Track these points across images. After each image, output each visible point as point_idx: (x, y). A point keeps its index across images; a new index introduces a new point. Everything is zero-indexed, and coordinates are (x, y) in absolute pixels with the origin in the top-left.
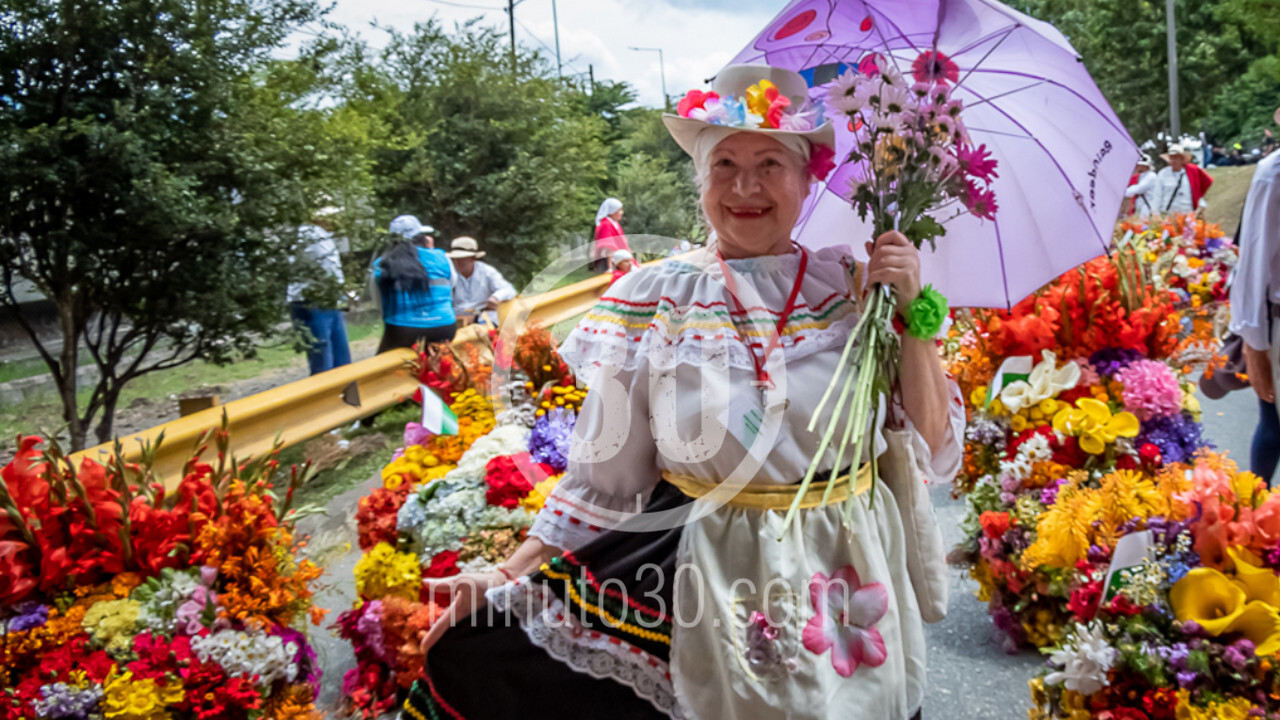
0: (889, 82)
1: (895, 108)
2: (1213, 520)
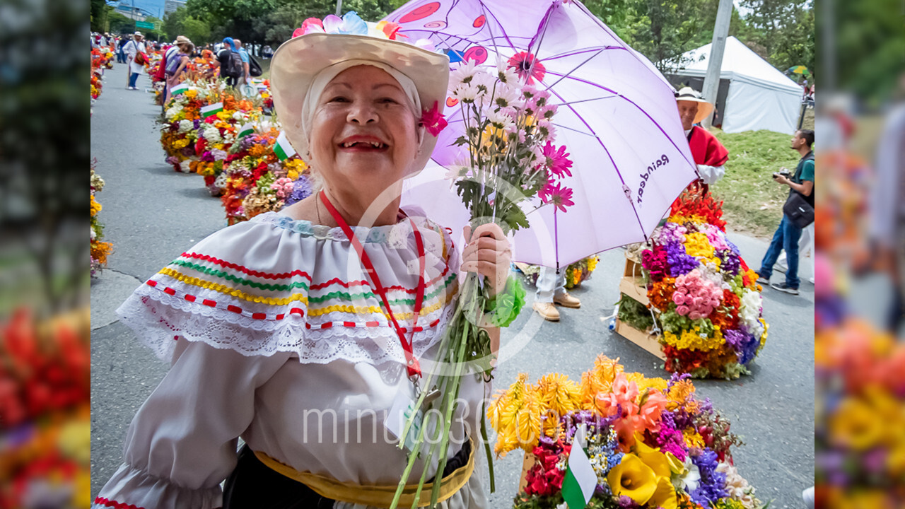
0: (504, 81)
2: (625, 415)
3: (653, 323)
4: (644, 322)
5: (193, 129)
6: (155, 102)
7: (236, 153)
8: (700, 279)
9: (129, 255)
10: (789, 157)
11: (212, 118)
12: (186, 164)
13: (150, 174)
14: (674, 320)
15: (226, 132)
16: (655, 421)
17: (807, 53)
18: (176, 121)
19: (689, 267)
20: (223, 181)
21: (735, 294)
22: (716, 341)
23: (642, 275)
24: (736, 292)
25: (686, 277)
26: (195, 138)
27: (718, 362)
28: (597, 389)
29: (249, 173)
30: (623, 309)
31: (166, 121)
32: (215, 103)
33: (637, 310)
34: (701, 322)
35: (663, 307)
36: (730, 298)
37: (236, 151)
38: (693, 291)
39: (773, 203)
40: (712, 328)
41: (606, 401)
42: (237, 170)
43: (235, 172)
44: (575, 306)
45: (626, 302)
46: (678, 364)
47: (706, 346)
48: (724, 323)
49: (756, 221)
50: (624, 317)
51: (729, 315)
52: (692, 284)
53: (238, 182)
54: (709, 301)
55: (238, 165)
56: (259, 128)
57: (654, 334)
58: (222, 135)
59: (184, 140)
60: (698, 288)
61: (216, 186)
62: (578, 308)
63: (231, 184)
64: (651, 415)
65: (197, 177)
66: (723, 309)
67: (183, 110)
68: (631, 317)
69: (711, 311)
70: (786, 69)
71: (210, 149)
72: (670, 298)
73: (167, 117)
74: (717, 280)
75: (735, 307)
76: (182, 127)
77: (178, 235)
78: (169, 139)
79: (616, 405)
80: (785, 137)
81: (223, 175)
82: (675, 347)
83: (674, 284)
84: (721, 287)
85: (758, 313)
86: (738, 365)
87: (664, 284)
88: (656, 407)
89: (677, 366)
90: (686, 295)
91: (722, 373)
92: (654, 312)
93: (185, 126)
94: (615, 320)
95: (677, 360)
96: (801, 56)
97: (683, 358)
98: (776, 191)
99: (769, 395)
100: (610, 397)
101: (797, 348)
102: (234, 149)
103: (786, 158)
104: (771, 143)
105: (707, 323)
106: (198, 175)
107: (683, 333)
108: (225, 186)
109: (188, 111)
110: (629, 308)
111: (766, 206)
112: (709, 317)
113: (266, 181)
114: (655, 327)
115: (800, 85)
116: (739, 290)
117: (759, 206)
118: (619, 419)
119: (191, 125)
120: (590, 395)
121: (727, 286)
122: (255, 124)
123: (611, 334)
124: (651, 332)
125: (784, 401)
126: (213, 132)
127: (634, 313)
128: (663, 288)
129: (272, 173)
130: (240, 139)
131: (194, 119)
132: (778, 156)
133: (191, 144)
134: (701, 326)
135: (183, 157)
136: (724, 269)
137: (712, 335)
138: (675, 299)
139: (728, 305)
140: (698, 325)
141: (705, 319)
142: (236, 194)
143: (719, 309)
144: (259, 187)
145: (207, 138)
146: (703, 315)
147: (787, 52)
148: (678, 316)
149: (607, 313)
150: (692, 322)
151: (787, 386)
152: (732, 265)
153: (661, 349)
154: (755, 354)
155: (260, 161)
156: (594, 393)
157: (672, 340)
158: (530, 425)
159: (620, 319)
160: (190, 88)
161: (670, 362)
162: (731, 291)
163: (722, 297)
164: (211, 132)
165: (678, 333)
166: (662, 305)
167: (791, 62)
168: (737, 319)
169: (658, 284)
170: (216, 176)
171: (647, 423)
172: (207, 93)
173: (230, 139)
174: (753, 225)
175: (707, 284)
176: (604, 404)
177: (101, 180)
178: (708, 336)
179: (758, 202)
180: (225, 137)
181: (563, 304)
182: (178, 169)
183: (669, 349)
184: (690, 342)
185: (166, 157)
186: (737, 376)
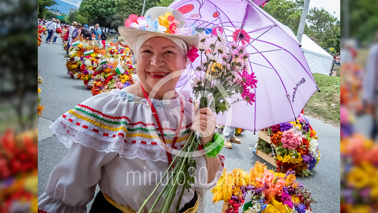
0: (220, 41)
1: (220, 51)
2: (268, 188)
3: (272, 151)
4: (268, 150)
5: (80, 61)
6: (63, 49)
7: (99, 71)
8: (293, 133)
9: (51, 112)
10: (327, 85)
11: (89, 56)
12: (76, 75)
13: (61, 78)
14: (281, 150)
15: (94, 62)
16: (280, 191)
17: (335, 43)
18: (73, 57)
19: (288, 128)
20: (92, 83)
21: (307, 140)
22: (299, 160)
23: (268, 131)
24: (308, 139)
25: (287, 132)
26: (81, 64)
27: (299, 168)
28: (256, 176)
29: (103, 80)
30: (259, 145)
31: (69, 57)
32: (90, 50)
33: (265, 145)
34: (293, 151)
35: (277, 144)
36: (305, 141)
37: (99, 70)
38: (290, 138)
39: (320, 103)
40: (297, 154)
41: (260, 181)
42: (98, 78)
43: (97, 79)
44: (239, 143)
45: (261, 142)
46: (283, 169)
47: (294, 161)
48: (302, 152)
49: (313, 111)
50: (260, 148)
51: (304, 149)
52: (289, 135)
53: (99, 84)
54: (296, 142)
55: (99, 76)
56: (109, 61)
57: (272, 156)
58: (92, 64)
59: (76, 65)
60: (292, 137)
61: (89, 85)
62: (240, 143)
63: (96, 84)
64: (279, 188)
65: (80, 81)
66: (302, 146)
67: (76, 52)
68: (262, 148)
69: (297, 147)
70: (326, 48)
71: (87, 69)
72: (280, 141)
73: (69, 55)
74: (300, 134)
75: (307, 146)
76: (75, 59)
77: (71, 105)
78: (70, 64)
79: (264, 183)
80: (325, 76)
81: (92, 80)
82: (282, 162)
83: (282, 135)
84: (301, 137)
85: (316, 148)
86: (308, 170)
87: (278, 134)
88: (281, 185)
89: (282, 170)
90: (287, 139)
91: (301, 173)
92: (272, 146)
93: (77, 59)
94: (255, 149)
95: (282, 167)
96: (332, 44)
97: (285, 166)
98: (322, 99)
99: (320, 184)
100: (262, 179)
101: (332, 164)
102: (98, 69)
103: (326, 85)
104: (320, 79)
105: (295, 152)
106: (81, 80)
107: (285, 156)
108: (93, 85)
109: (78, 53)
110: (262, 144)
111: (318, 104)
112: (296, 149)
113: (112, 83)
114: (273, 153)
115: (332, 55)
116: (309, 138)
117: (315, 104)
118: (265, 189)
119: (79, 59)
120: (253, 178)
121: (304, 136)
122: (107, 59)
123: (254, 155)
124: (271, 155)
125: (327, 186)
126: (89, 62)
127: (264, 146)
128: (277, 136)
129: (114, 80)
130: (101, 65)
131: (81, 57)
132: (323, 84)
133: (79, 67)
134: (293, 153)
135: (75, 72)
136: (303, 129)
137: (297, 157)
138: (282, 141)
139: (304, 144)
140: (292, 152)
141: (294, 150)
142: (97, 88)
143: (300, 146)
144: (108, 85)
145: (86, 64)
146: (294, 148)
147: (327, 42)
148: (283, 148)
149: (252, 146)
150: (289, 151)
151: (328, 180)
152: (306, 128)
153: (275, 162)
154: (315, 166)
155: (109, 75)
156: (255, 178)
157: (280, 158)
158: (228, 190)
159: (258, 149)
160: (80, 43)
161: (279, 168)
162: (306, 138)
163: (302, 141)
164: (88, 62)
165: (283, 155)
166: (276, 143)
167: (328, 46)
168: (308, 151)
169: (275, 134)
170: (89, 81)
171: (277, 191)
172: (87, 46)
173: (96, 65)
174: (312, 112)
175: (296, 135)
176: (259, 182)
177: (42, 79)
178: (296, 157)
179: (314, 103)
180: (94, 64)
181: (233, 141)
182: (72, 77)
183: (279, 162)
184: (288, 160)
185: (68, 72)
186: (307, 175)
